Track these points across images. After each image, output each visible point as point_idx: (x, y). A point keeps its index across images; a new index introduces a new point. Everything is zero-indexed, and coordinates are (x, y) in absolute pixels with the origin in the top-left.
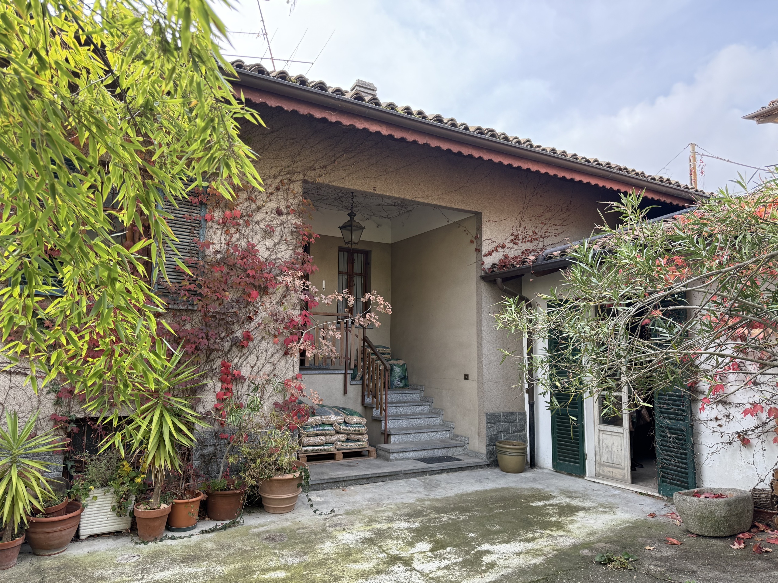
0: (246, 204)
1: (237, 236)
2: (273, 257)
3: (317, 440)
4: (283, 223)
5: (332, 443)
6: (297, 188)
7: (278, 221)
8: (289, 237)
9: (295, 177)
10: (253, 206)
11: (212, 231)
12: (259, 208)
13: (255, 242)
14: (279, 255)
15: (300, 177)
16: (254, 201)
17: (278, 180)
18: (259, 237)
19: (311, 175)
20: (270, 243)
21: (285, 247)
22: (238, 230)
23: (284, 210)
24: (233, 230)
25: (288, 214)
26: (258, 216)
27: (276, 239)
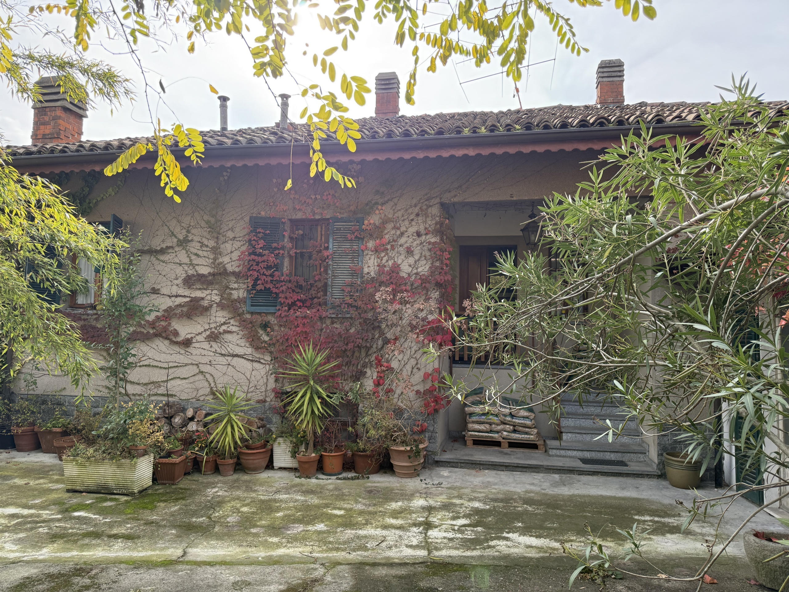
0: (393, 232)
1: (385, 259)
2: (415, 271)
3: (482, 427)
4: (421, 243)
5: (498, 432)
6: (435, 210)
7: (418, 242)
8: (428, 254)
9: (433, 202)
10: (398, 232)
11: (367, 257)
12: (402, 234)
13: (399, 262)
14: (419, 270)
15: (437, 200)
16: (398, 229)
17: (418, 208)
18: (402, 257)
19: (447, 198)
20: (411, 260)
21: (425, 262)
22: (387, 254)
23: (423, 231)
24: (383, 254)
25: (426, 234)
26: (402, 240)
27: (417, 257)
